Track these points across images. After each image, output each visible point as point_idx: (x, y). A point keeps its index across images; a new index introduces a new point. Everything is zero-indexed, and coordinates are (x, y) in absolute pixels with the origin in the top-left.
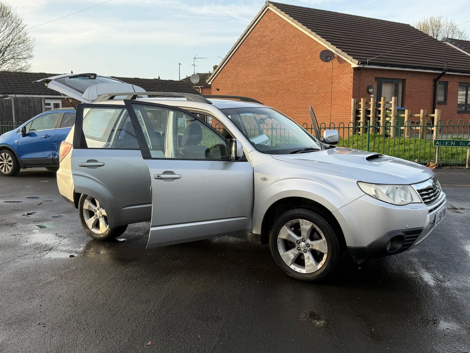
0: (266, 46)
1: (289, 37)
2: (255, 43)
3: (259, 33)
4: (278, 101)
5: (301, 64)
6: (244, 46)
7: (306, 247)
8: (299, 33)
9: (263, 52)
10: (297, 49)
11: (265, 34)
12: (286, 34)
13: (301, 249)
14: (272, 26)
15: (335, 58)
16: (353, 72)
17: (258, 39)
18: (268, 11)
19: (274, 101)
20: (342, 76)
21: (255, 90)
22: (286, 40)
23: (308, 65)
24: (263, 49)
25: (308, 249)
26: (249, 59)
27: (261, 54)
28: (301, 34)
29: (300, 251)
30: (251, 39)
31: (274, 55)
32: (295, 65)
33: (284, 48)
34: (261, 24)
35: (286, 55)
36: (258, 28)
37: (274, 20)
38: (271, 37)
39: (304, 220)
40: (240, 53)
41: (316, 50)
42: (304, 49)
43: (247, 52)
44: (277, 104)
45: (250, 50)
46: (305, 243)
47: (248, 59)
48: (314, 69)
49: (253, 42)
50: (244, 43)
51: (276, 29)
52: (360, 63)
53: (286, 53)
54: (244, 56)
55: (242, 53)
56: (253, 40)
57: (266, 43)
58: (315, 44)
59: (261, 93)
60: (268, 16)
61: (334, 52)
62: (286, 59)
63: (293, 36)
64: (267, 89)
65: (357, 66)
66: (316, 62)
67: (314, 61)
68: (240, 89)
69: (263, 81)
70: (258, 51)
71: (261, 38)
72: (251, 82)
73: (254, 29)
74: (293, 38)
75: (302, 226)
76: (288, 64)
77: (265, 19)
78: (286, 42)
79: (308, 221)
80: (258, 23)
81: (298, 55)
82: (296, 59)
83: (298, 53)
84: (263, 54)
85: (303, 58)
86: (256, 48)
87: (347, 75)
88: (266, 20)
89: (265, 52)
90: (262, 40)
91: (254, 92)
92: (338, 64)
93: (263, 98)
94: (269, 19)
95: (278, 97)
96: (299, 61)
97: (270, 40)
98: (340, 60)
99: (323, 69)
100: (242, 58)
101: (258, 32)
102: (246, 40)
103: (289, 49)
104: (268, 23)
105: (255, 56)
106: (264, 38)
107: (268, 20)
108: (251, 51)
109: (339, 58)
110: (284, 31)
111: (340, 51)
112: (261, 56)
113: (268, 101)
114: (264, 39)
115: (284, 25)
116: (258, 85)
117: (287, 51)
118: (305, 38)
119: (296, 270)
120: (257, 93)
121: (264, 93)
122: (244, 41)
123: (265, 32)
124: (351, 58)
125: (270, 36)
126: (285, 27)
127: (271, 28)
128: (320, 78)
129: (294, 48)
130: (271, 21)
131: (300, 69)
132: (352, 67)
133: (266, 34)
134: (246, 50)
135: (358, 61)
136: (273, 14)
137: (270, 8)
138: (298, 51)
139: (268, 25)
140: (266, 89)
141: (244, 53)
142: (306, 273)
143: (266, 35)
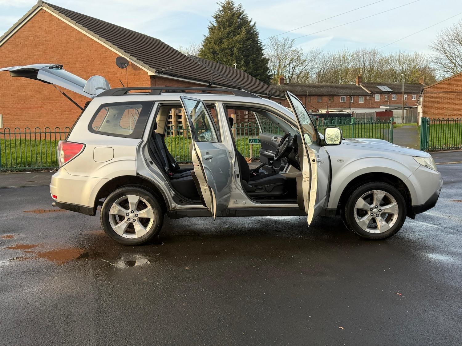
0: (41, 47)
1: (71, 40)
2: (26, 43)
3: (30, 33)
4: (62, 105)
5: (89, 69)
6: (9, 44)
7: (379, 212)
8: (83, 37)
9: (37, 53)
10: (83, 53)
11: (38, 34)
12: (67, 37)
13: (374, 214)
14: (48, 27)
15: (130, 65)
16: (150, 79)
17: (30, 39)
18: (41, 11)
19: (57, 105)
20: (139, 83)
21: (29, 93)
22: (68, 43)
23: (97, 70)
24: (37, 49)
25: (380, 213)
26: (18, 59)
27: (35, 55)
28: (87, 39)
29: (373, 216)
30: (19, 38)
31: (53, 58)
32: (81, 69)
33: (65, 51)
34: (33, 23)
35: (69, 58)
36: (29, 27)
37: (50, 21)
38: (47, 38)
39: (379, 190)
40: (4, 52)
41: (106, 55)
42: (91, 53)
43: (14, 51)
44: (61, 109)
45: (18, 49)
46: (378, 209)
47: (16, 58)
48: (105, 74)
49: (22, 41)
50: (8, 41)
51: (54, 30)
52: (157, 72)
53: (69, 56)
54: (10, 55)
55: (7, 52)
56: (22, 39)
57: (40, 43)
58: (104, 50)
59: (38, 96)
60: (41, 16)
61: (128, 59)
62: (68, 62)
63: (76, 40)
64: (46, 92)
65: (154, 74)
66: (107, 68)
67: (105, 67)
68: (6, 92)
69: (39, 83)
70: (30, 52)
71: (34, 38)
72: (23, 84)
73: (23, 28)
74: (77, 42)
75: (376, 195)
76: (72, 68)
77: (37, 19)
78: (68, 45)
79: (382, 191)
80: (28, 22)
81: (85, 59)
82: (82, 63)
83: (84, 57)
84: (37, 55)
85: (91, 63)
86: (28, 49)
87: (143, 83)
88: (40, 20)
89: (39, 53)
90: (35, 40)
91: (28, 94)
92: (133, 71)
93: (40, 102)
94: (43, 20)
95: (62, 101)
96: (86, 65)
97: (47, 41)
98: (135, 68)
99: (116, 75)
100: (6, 58)
101: (29, 31)
102: (12, 38)
103: (72, 52)
104: (42, 24)
105: (27, 56)
106: (38, 38)
107: (41, 20)
108: (20, 51)
109: (133, 65)
110: (65, 33)
111: (135, 59)
112: (35, 57)
113: (49, 105)
114: (39, 40)
115: (64, 27)
116: (33, 87)
117: (70, 54)
118: (91, 42)
119: (370, 232)
120: (31, 97)
121: (42, 96)
122: (9, 40)
123: (38, 32)
124: (148, 66)
125: (45, 37)
126: (65, 29)
127: (47, 29)
128: (113, 83)
129: (79, 52)
130: (46, 22)
131: (88, 73)
132: (149, 75)
133: (40, 34)
134: (13, 49)
135: (155, 70)
136: (49, 15)
137: (44, 8)
138: (84, 55)
139: (42, 25)
140: (44, 92)
141: (10, 52)
142: (380, 232)
143: (40, 36)
